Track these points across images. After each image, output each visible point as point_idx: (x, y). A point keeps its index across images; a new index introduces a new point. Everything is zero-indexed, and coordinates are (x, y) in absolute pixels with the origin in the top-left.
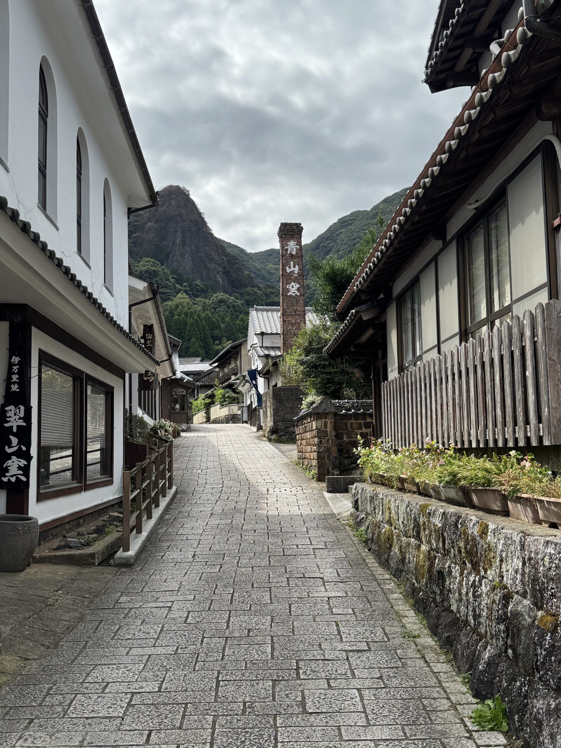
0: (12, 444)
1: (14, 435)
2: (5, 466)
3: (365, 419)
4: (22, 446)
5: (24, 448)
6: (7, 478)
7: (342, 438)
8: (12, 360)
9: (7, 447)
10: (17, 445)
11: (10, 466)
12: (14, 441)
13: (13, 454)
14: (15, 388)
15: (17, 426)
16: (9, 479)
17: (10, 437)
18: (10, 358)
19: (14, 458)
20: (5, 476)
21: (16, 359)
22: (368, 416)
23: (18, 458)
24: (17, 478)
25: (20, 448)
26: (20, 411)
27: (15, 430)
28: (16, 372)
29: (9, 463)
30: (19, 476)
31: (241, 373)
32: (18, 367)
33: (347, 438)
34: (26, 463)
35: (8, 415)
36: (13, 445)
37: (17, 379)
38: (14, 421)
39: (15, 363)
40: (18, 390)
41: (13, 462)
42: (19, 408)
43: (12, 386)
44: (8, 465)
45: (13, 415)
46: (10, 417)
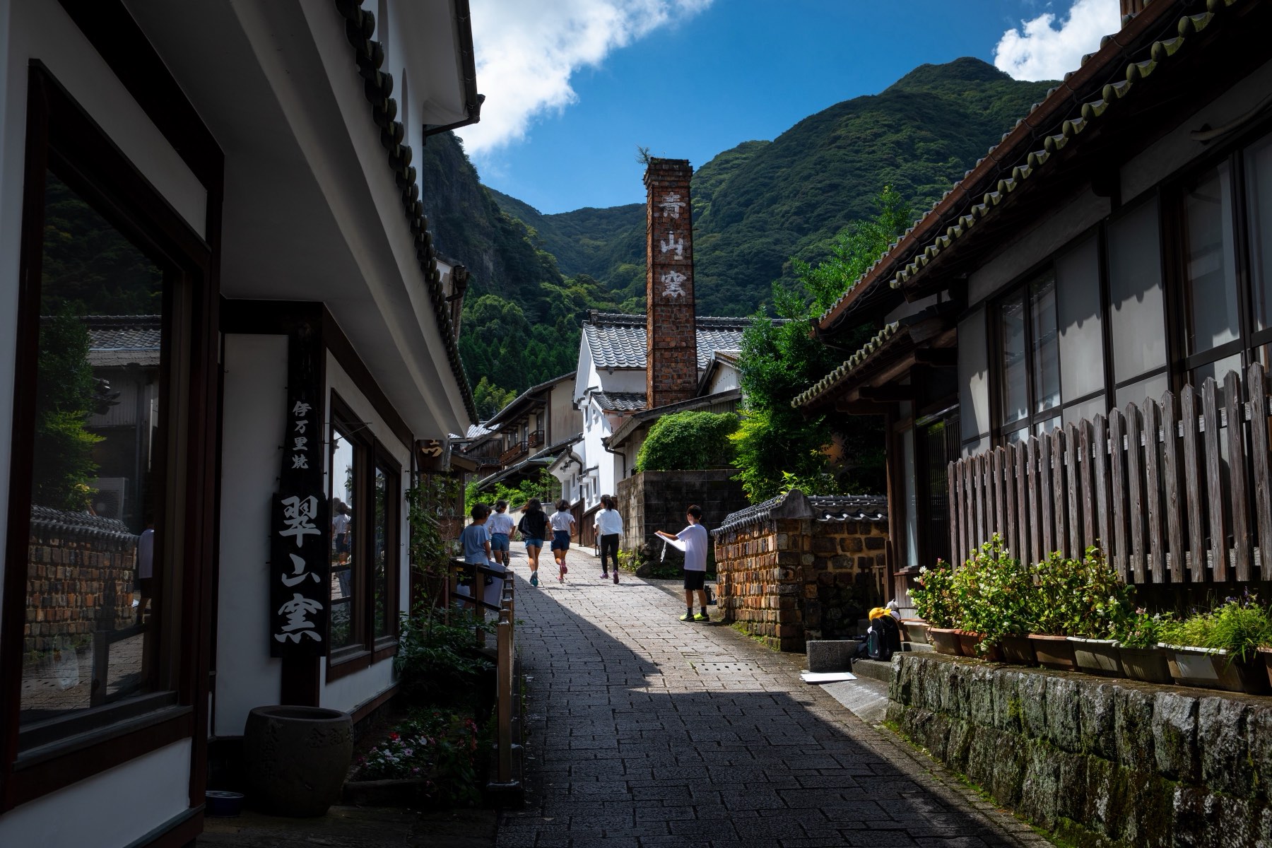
0: (294, 570)
1: (298, 552)
2: (280, 612)
3: (869, 532)
4: (313, 574)
5: (317, 579)
6: (285, 635)
7: (826, 568)
8: (296, 409)
9: (284, 576)
10: (303, 573)
11: (290, 612)
12: (299, 563)
13: (297, 589)
14: (300, 462)
15: (305, 536)
16: (288, 637)
17: (292, 556)
18: (291, 405)
19: (298, 597)
20: (281, 632)
21: (302, 408)
22: (873, 527)
23: (305, 597)
24: (304, 636)
25: (309, 578)
26: (309, 507)
27: (300, 543)
28: (302, 431)
29: (290, 605)
30: (308, 632)
31: (549, 444)
32: (306, 422)
33: (835, 567)
34: (320, 607)
35: (287, 514)
36: (296, 572)
37: (304, 445)
38: (299, 527)
39: (301, 415)
40: (306, 467)
41: (296, 605)
42: (309, 502)
43: (296, 459)
44: (287, 611)
45: (296, 515)
46: (291, 518)
